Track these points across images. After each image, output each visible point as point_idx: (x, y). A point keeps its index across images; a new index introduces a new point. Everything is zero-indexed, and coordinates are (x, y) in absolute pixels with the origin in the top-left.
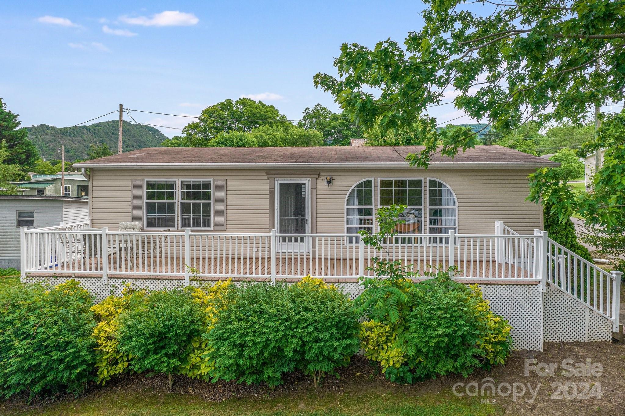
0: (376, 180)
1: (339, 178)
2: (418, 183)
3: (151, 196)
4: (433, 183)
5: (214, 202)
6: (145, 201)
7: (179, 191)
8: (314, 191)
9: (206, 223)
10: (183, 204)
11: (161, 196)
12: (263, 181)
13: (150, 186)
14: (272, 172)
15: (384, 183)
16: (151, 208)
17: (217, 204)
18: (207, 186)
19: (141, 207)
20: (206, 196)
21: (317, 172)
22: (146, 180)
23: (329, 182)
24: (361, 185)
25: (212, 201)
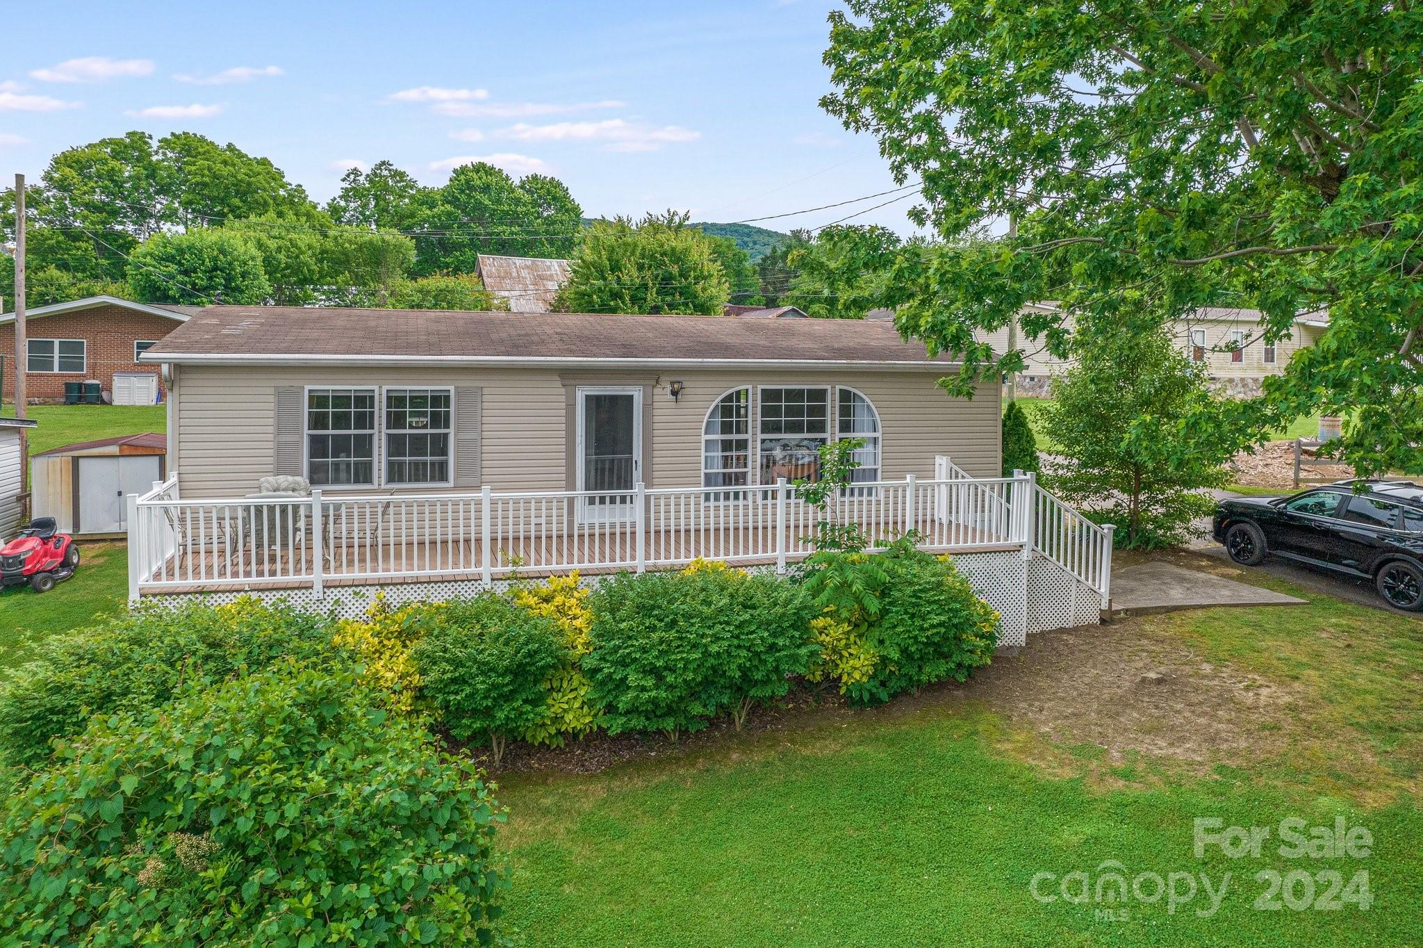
0: (754, 391)
1: (694, 388)
2: (820, 395)
3: (318, 421)
4: (846, 396)
5: (457, 433)
6: (306, 431)
7: (381, 410)
8: (648, 407)
9: (440, 473)
10: (389, 435)
11: (342, 420)
12: (555, 390)
13: (318, 400)
14: (569, 375)
15: (768, 395)
16: (318, 447)
17: (462, 436)
18: (440, 400)
19: (298, 444)
20: (440, 420)
21: (652, 375)
22: (307, 388)
23: (675, 393)
24: (729, 398)
25: (451, 431)
